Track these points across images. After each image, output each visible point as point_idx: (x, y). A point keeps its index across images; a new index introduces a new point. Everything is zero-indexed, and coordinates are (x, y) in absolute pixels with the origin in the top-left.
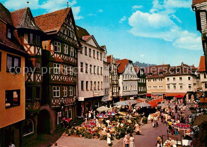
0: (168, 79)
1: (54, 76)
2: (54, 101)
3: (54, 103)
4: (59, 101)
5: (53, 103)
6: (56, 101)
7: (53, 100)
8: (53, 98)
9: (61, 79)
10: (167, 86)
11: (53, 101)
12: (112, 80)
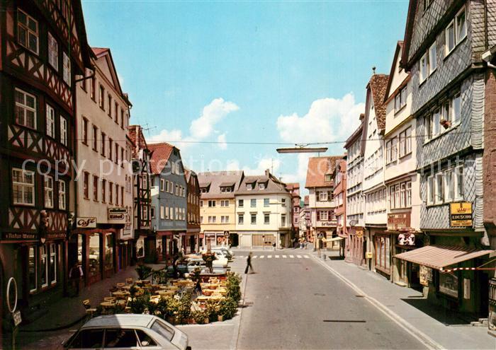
0: (241, 201)
1: (17, 130)
2: (17, 219)
3: (17, 226)
4: (34, 221)
5: (13, 223)
6: (22, 218)
7: (14, 213)
8: (13, 207)
9: (38, 148)
10: (237, 216)
11: (11, 218)
12: (139, 190)
